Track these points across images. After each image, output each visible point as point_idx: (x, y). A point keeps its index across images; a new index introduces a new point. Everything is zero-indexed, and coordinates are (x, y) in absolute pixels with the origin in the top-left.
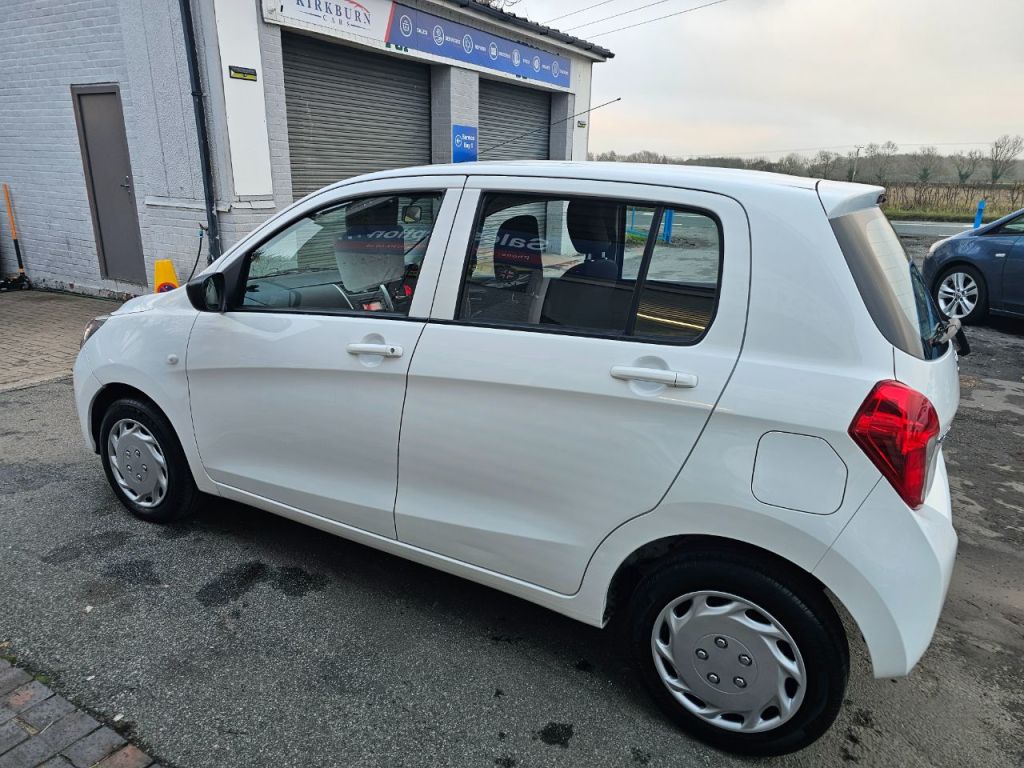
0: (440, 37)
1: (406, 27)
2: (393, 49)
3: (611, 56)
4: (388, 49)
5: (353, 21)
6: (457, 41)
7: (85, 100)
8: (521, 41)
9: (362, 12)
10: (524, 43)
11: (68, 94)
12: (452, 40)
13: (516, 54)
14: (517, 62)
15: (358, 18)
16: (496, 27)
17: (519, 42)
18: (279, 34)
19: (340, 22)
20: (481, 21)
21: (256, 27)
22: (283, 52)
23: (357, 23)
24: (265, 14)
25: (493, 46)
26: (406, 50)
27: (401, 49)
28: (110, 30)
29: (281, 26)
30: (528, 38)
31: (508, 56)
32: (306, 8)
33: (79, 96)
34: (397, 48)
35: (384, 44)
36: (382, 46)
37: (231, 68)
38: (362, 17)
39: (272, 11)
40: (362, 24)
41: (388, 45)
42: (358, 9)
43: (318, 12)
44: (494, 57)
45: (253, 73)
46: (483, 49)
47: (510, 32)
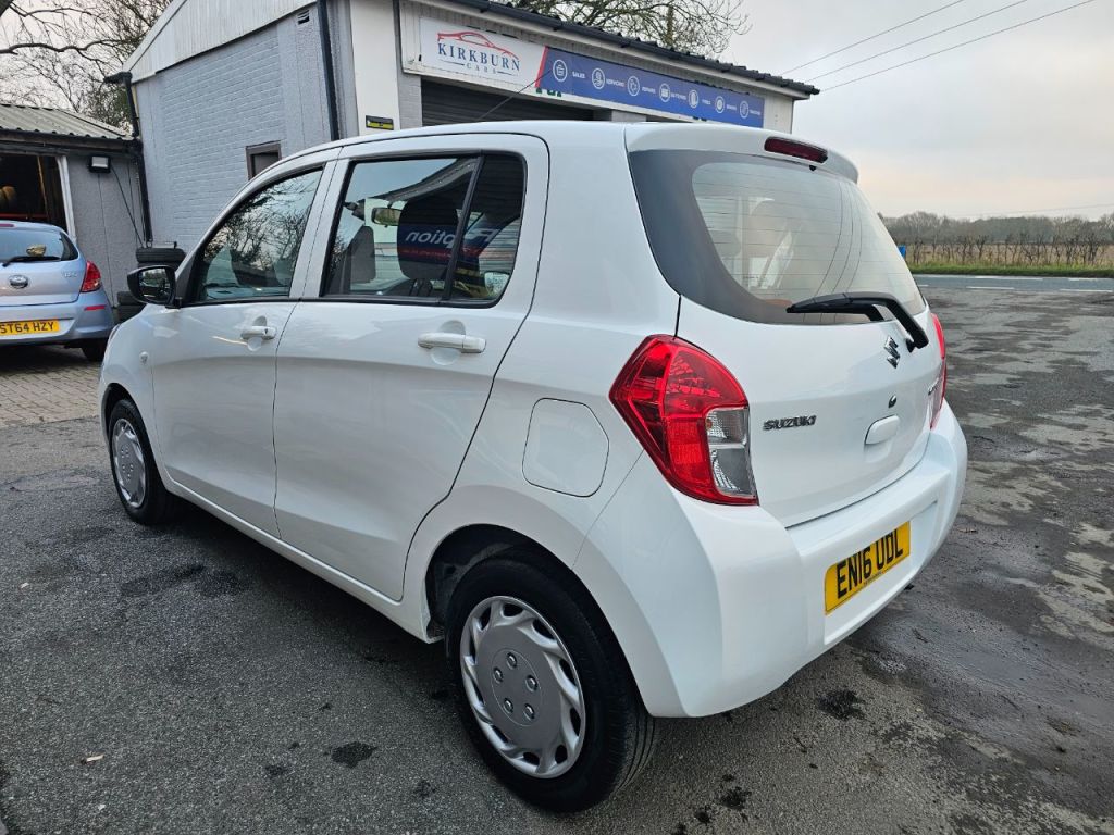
0: (599, 79)
1: (560, 71)
2: (544, 94)
3: (816, 92)
4: (538, 95)
5: (500, 67)
6: (621, 84)
7: (256, 159)
8: (700, 81)
9: (510, 58)
10: (703, 83)
11: (244, 156)
12: (615, 83)
13: (693, 94)
14: (694, 103)
15: (505, 64)
16: (669, 68)
17: (697, 82)
18: (419, 84)
19: (486, 69)
20: (650, 62)
21: (396, 77)
22: (423, 102)
23: (505, 70)
24: (405, 64)
25: (665, 87)
26: (559, 95)
27: (553, 94)
28: (276, 93)
29: (422, 76)
30: (708, 77)
31: (684, 97)
32: (448, 58)
33: (253, 157)
34: (549, 93)
35: (535, 90)
36: (532, 92)
37: (367, 118)
38: (510, 64)
39: (411, 62)
40: (510, 71)
41: (539, 91)
42: (506, 55)
43: (461, 61)
44: (665, 98)
45: (391, 122)
46: (653, 91)
47: (686, 72)
